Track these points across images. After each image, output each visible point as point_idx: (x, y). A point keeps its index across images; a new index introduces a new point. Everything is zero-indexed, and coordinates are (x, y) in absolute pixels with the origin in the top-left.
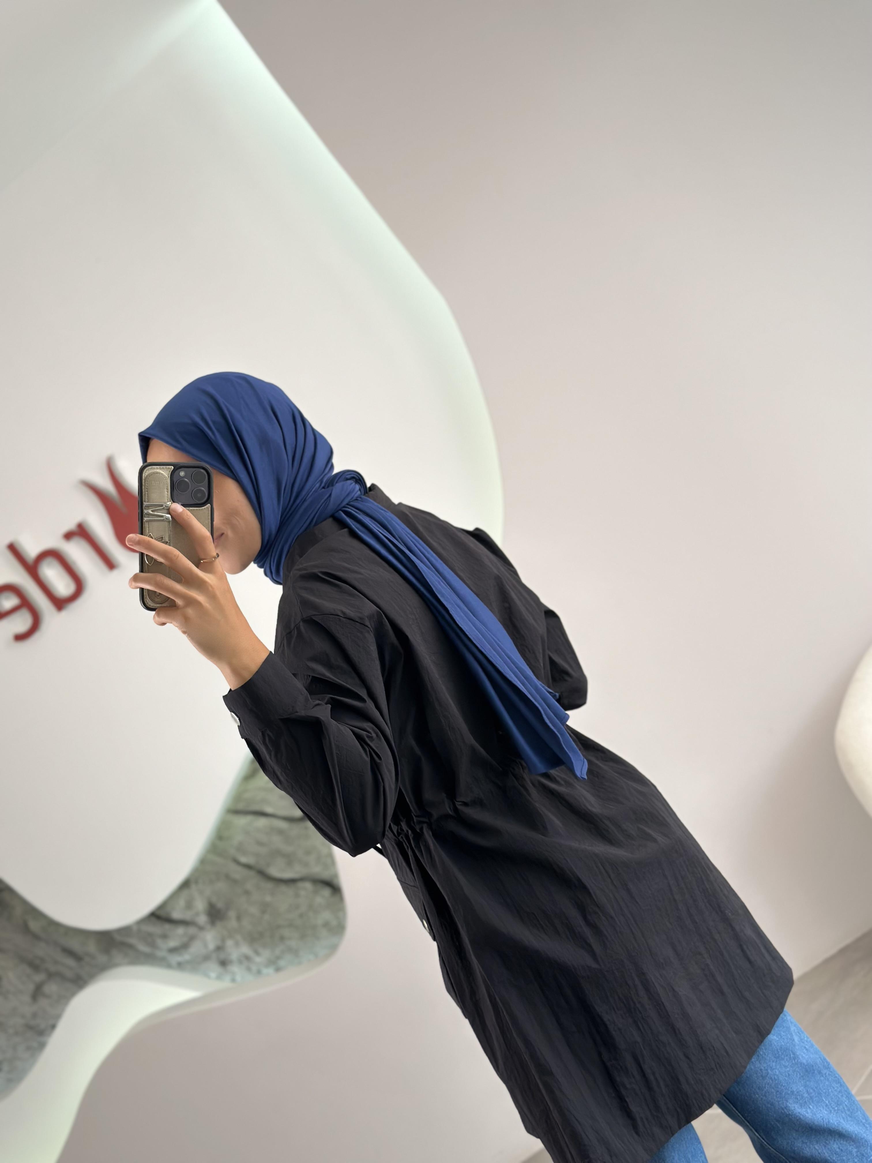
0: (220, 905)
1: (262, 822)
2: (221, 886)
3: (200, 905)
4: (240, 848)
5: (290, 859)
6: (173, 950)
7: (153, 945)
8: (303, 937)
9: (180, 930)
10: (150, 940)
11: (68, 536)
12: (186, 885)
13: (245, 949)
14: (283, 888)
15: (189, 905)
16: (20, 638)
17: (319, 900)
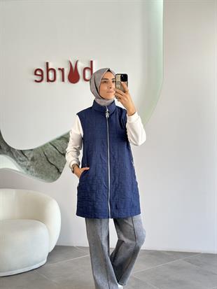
0: (35, 158)
1: (54, 149)
2: (38, 155)
3: (31, 156)
4: (46, 151)
5: (54, 160)
6: (20, 160)
7: (17, 156)
8: (46, 175)
9: (24, 157)
10: (17, 155)
11: (59, 69)
12: (32, 150)
13: (34, 170)
14: (49, 164)
15: (29, 154)
16: (36, 81)
17: (54, 172)
